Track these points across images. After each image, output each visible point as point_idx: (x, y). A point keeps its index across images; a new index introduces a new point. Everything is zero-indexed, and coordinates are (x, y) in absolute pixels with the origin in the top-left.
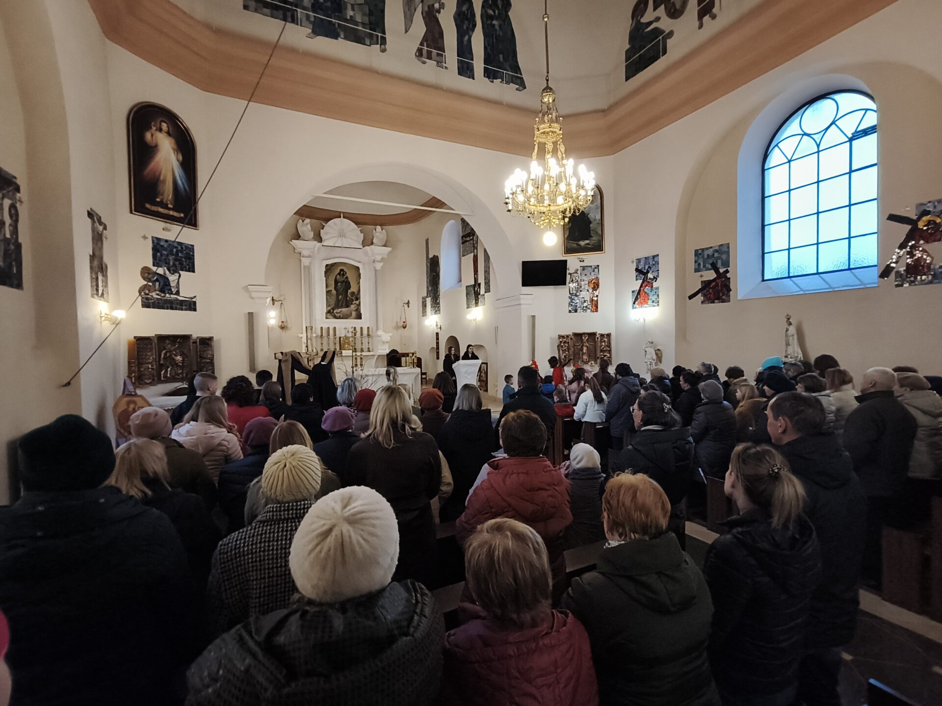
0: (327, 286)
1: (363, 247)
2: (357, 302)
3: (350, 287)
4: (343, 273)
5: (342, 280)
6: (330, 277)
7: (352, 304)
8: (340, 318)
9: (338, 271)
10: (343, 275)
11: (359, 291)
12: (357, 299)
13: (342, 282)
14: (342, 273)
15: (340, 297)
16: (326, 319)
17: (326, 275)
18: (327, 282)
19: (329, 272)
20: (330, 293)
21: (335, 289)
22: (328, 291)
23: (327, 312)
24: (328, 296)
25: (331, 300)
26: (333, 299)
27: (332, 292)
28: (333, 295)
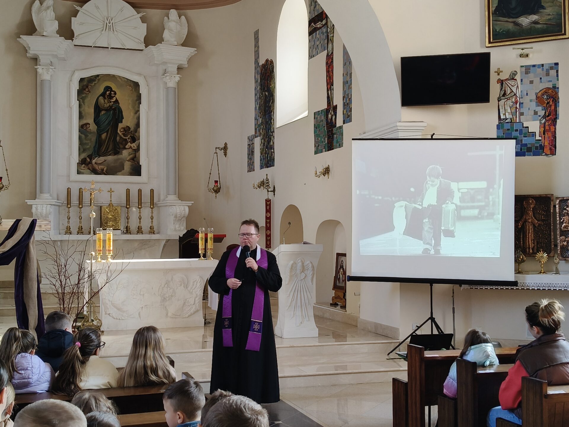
0: (81, 116)
1: (146, 47)
2: (134, 145)
3: (122, 118)
4: (110, 94)
5: (107, 105)
6: (86, 101)
7: (125, 148)
8: (102, 173)
9: (101, 90)
10: (110, 97)
11: (138, 125)
12: (135, 139)
13: (107, 110)
14: (108, 93)
15: (104, 136)
16: (77, 174)
17: (81, 97)
18: (82, 109)
19: (85, 91)
20: (86, 128)
21: (96, 122)
22: (83, 124)
23: (80, 162)
24: (82, 134)
25: (86, 142)
26: (91, 139)
27: (89, 126)
28: (91, 133)
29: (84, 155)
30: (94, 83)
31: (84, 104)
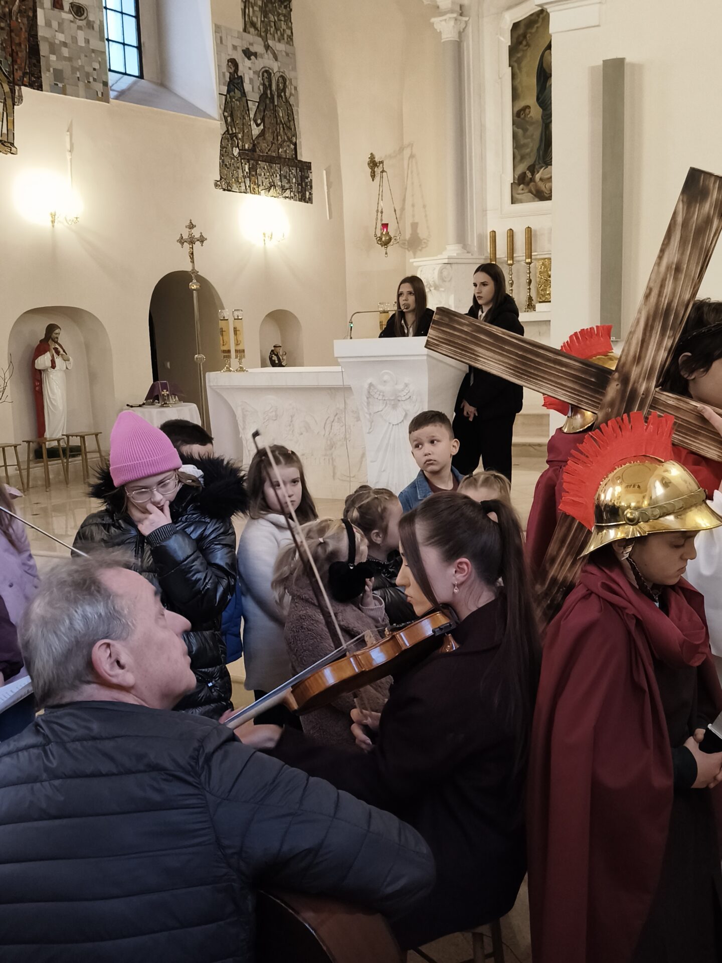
6: (524, 64)
16: (512, 203)
17: (515, 59)
18: (516, 82)
19: (521, 47)
20: (525, 116)
21: (540, 101)
22: (519, 110)
23: (516, 182)
24: (518, 128)
25: (526, 141)
26: (532, 135)
27: (530, 112)
28: (532, 123)
29: (522, 168)
30: (536, 26)
31: (521, 71)
